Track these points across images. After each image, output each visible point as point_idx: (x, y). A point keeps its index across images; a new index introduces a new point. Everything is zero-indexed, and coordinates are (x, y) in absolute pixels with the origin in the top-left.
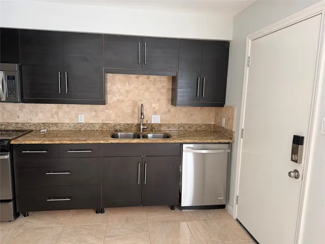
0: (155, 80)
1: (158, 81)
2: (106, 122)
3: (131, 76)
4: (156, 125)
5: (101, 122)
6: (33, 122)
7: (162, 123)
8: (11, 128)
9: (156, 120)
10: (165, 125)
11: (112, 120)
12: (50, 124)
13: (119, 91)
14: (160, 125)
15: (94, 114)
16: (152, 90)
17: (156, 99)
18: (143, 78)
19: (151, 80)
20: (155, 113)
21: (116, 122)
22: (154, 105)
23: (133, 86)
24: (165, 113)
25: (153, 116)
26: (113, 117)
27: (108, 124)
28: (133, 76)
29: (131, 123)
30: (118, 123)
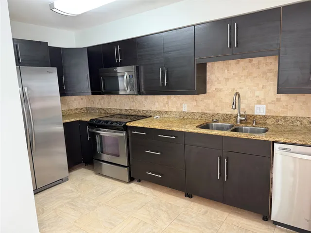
0: (259, 63)
1: (264, 63)
2: (205, 112)
3: (230, 61)
4: (259, 117)
5: (200, 111)
6: (153, 110)
7: (268, 114)
8: (140, 114)
9: (260, 110)
10: (273, 117)
11: (210, 110)
12: (162, 111)
13: (218, 79)
14: (265, 117)
15: (195, 103)
16: (255, 75)
17: (261, 86)
18: (244, 62)
19: (254, 64)
20: (259, 102)
21: (214, 112)
22: (257, 93)
23: (232, 73)
24: (272, 103)
25: (256, 106)
26: (212, 107)
27: (206, 113)
28: (233, 62)
29: (230, 113)
30: (216, 113)
